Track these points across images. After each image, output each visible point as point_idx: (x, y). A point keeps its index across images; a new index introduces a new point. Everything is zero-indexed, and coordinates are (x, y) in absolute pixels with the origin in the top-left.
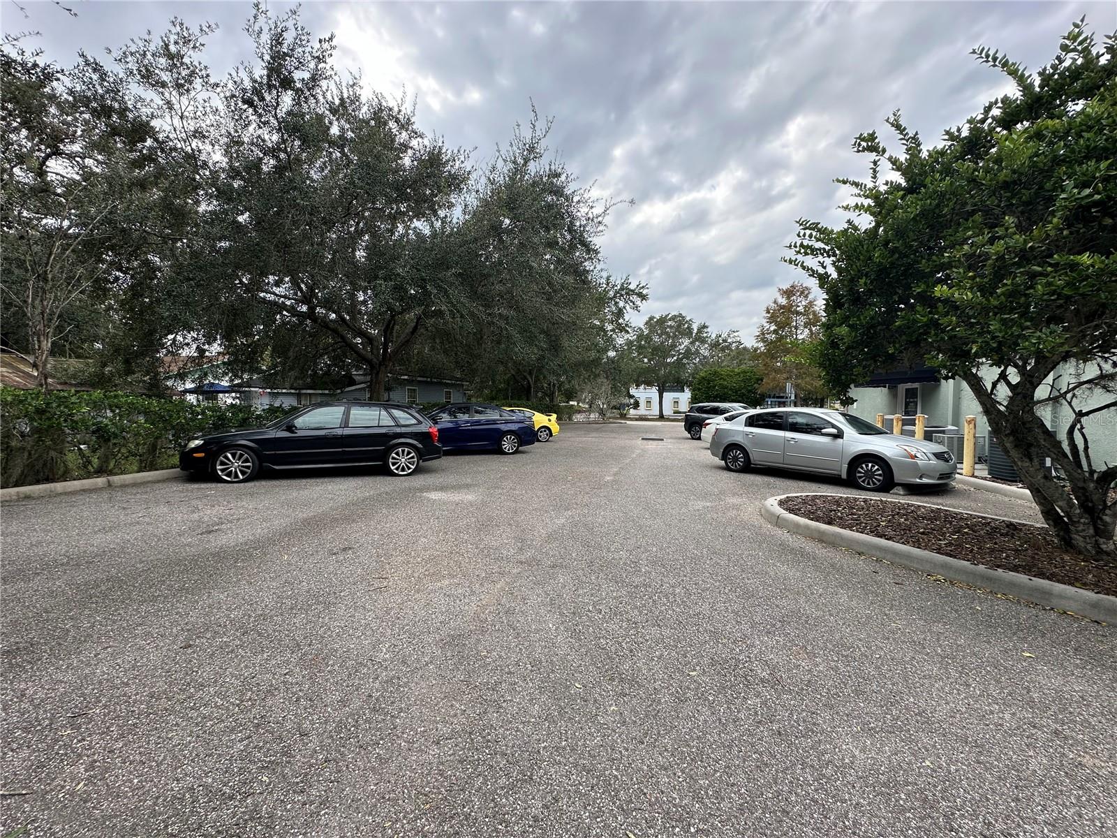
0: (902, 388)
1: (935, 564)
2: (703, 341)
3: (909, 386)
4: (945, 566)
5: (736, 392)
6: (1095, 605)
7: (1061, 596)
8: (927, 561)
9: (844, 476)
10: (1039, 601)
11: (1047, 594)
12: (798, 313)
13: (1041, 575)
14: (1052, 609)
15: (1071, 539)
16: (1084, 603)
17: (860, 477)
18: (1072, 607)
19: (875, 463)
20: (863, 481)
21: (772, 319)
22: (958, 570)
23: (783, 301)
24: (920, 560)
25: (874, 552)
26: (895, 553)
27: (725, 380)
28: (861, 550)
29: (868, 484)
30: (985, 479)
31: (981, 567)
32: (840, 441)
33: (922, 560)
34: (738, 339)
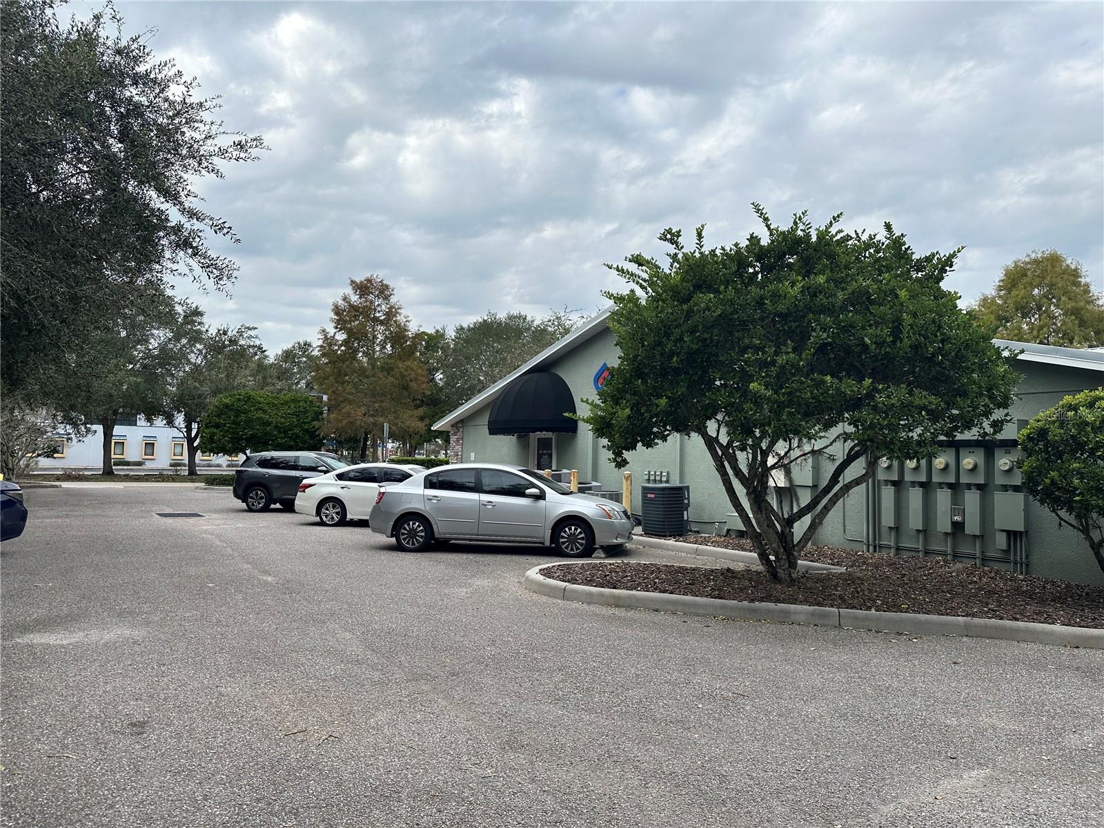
0: (535, 437)
1: (716, 607)
2: (196, 337)
3: (539, 434)
4: (723, 607)
5: (285, 432)
6: (813, 614)
7: (796, 613)
8: (710, 606)
9: (547, 543)
10: (784, 619)
11: (788, 613)
12: (376, 320)
13: (778, 601)
14: (793, 623)
15: (777, 572)
16: (808, 614)
17: (564, 543)
18: (801, 618)
19: (577, 526)
20: (566, 548)
21: (341, 323)
22: (733, 608)
23: (354, 298)
24: (705, 606)
25: (667, 607)
26: (684, 604)
27: (265, 412)
28: (657, 607)
29: (572, 550)
30: (641, 535)
31: (745, 603)
32: (542, 503)
33: (706, 605)
34: (257, 343)
